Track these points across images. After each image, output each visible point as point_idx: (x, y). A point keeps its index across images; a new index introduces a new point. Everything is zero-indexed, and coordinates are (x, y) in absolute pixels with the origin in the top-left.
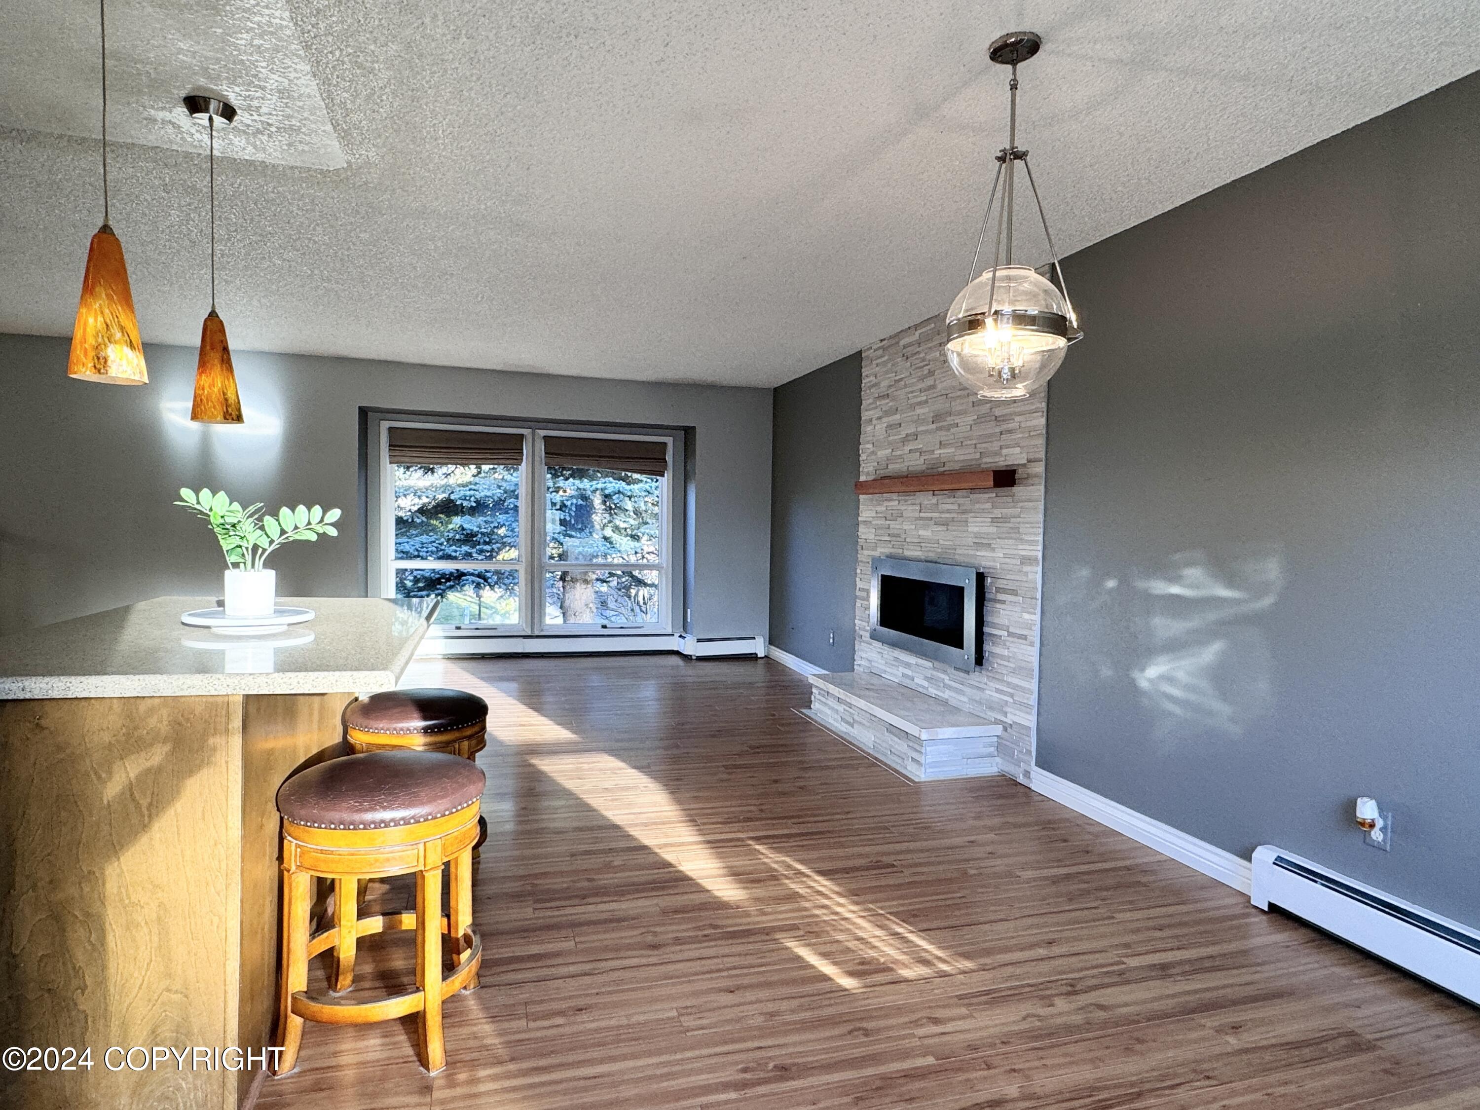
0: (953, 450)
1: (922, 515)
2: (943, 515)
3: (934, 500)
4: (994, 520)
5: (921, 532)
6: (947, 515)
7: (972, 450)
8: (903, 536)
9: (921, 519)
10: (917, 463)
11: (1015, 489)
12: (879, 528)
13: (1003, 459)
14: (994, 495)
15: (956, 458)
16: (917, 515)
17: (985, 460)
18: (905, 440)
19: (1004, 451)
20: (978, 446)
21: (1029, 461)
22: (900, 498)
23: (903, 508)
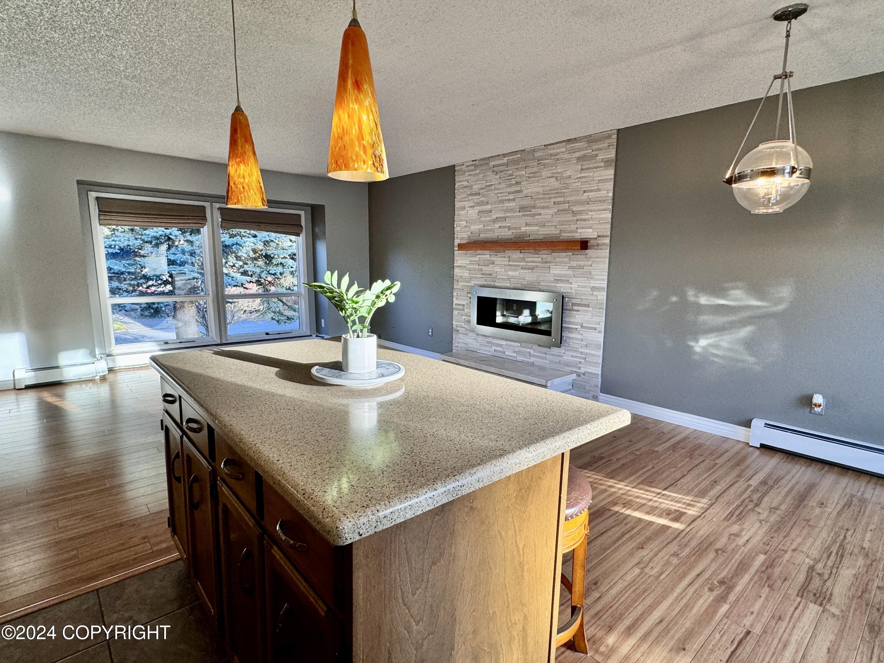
0: (537, 228)
1: (510, 263)
2: (529, 264)
3: (522, 256)
4: (570, 268)
5: (509, 273)
6: (533, 264)
7: (553, 228)
8: (494, 275)
9: (510, 265)
10: (507, 234)
11: (587, 251)
12: (472, 270)
13: (578, 234)
14: (571, 254)
15: (540, 233)
16: (507, 263)
17: (563, 235)
18: (495, 221)
19: (579, 231)
20: (558, 227)
21: (598, 236)
22: (491, 254)
23: (495, 259)
